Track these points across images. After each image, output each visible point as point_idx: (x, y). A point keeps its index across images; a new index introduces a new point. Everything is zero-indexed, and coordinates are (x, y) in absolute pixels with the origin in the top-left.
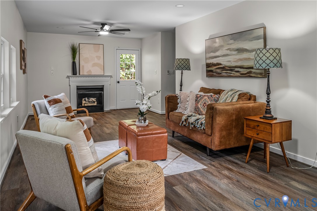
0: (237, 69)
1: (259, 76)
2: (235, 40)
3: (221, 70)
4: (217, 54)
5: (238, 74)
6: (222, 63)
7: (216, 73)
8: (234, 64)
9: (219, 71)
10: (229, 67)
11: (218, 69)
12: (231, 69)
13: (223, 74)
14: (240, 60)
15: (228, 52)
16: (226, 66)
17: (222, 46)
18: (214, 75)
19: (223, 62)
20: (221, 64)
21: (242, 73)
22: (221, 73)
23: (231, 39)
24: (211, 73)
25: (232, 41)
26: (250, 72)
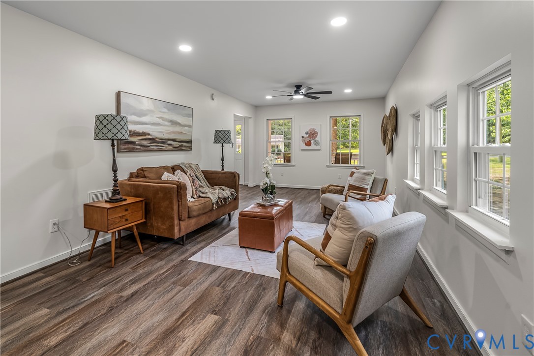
0: (169, 142)
1: (188, 149)
2: (169, 110)
3: (149, 142)
4: (144, 119)
5: (171, 147)
6: (151, 133)
7: (141, 146)
8: (166, 136)
9: (145, 143)
10: (161, 139)
11: (144, 141)
12: (163, 141)
13: (152, 147)
14: (174, 132)
15: (160, 121)
16: (157, 138)
17: (151, 111)
18: (137, 149)
19: (153, 131)
20: (149, 135)
21: (174, 146)
22: (149, 146)
23: (164, 107)
24: (131, 146)
25: (165, 110)
26: (181, 146)
